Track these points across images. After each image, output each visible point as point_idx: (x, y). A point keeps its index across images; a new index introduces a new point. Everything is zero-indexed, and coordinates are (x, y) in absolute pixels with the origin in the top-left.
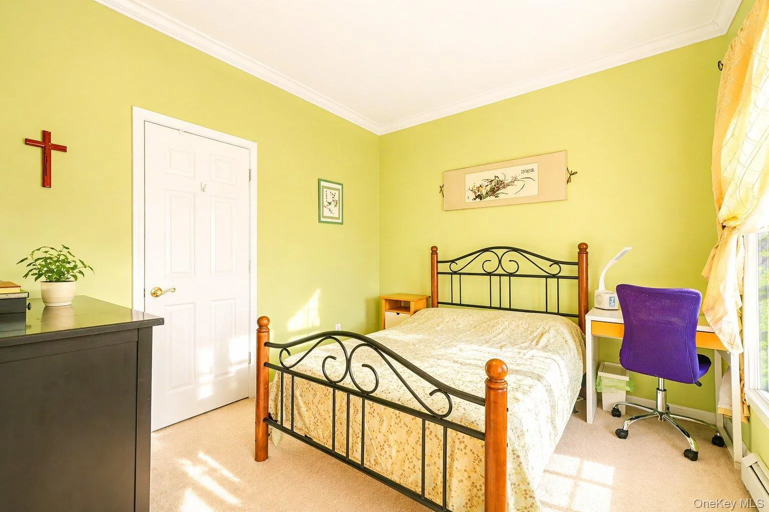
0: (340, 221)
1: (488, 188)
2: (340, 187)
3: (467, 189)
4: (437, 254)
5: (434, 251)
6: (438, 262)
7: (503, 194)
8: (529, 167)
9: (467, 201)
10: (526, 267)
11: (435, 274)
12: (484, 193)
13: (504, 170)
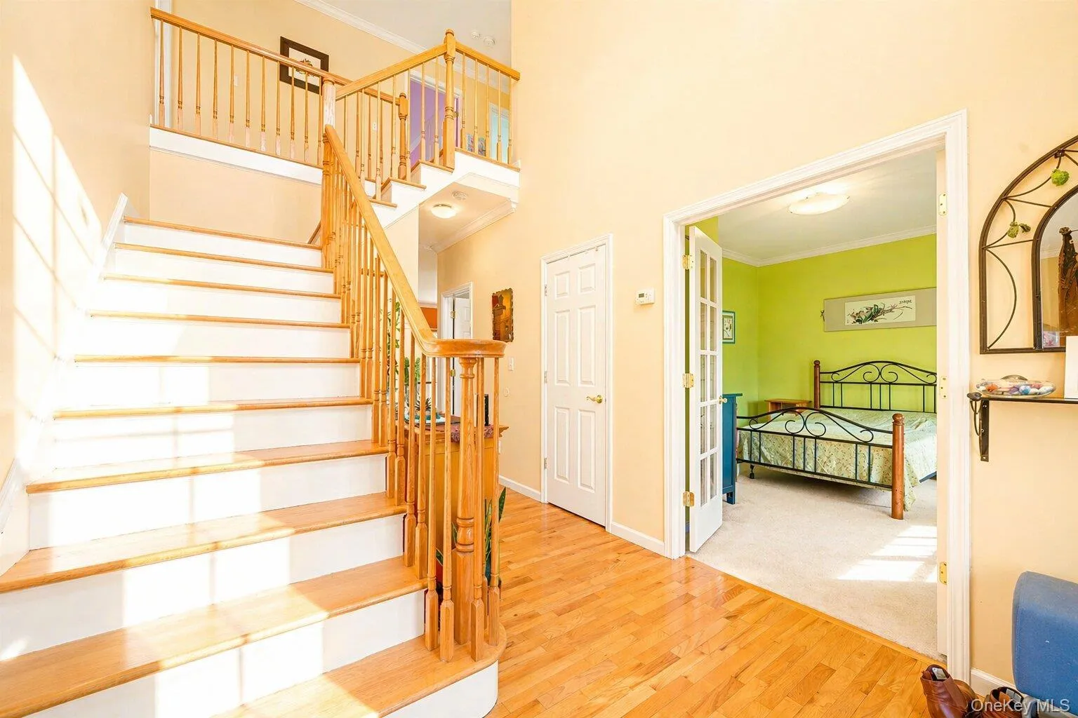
0: (733, 341)
1: (868, 315)
2: (733, 315)
3: (846, 314)
4: (819, 367)
5: (817, 364)
6: (820, 373)
7: (881, 319)
8: (907, 298)
9: (846, 324)
10: (904, 376)
11: (817, 382)
12: (864, 317)
13: (882, 301)
